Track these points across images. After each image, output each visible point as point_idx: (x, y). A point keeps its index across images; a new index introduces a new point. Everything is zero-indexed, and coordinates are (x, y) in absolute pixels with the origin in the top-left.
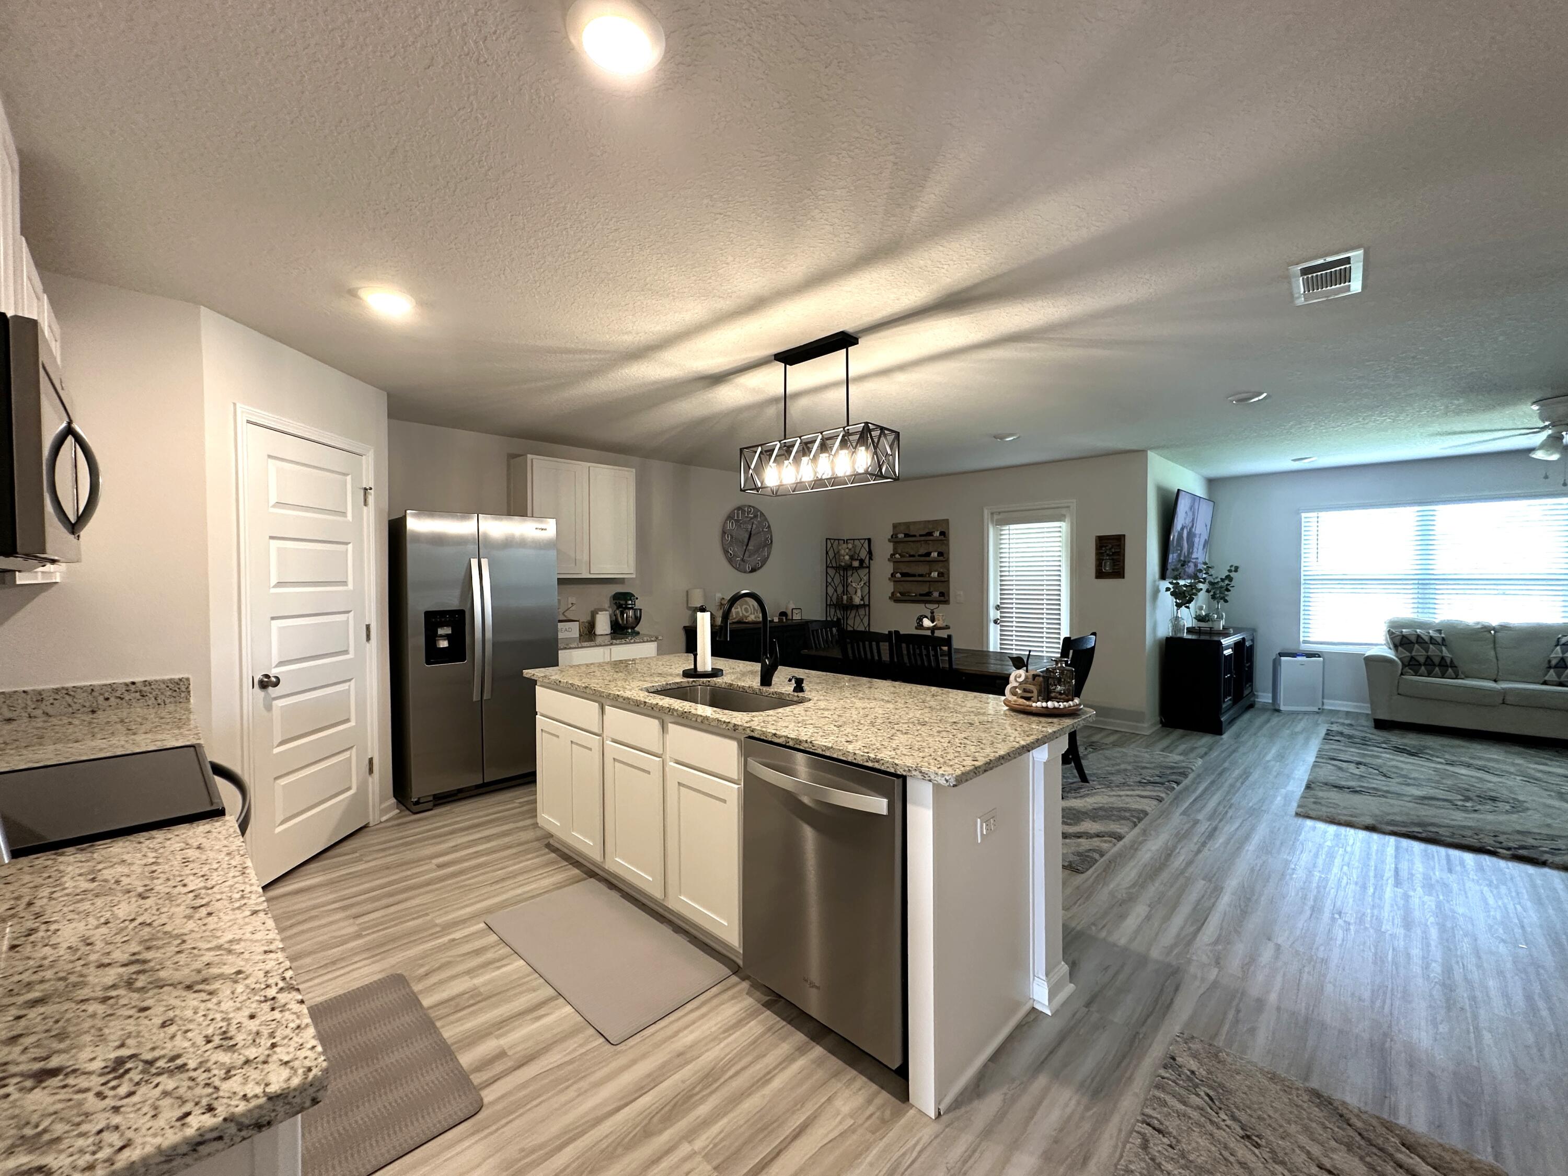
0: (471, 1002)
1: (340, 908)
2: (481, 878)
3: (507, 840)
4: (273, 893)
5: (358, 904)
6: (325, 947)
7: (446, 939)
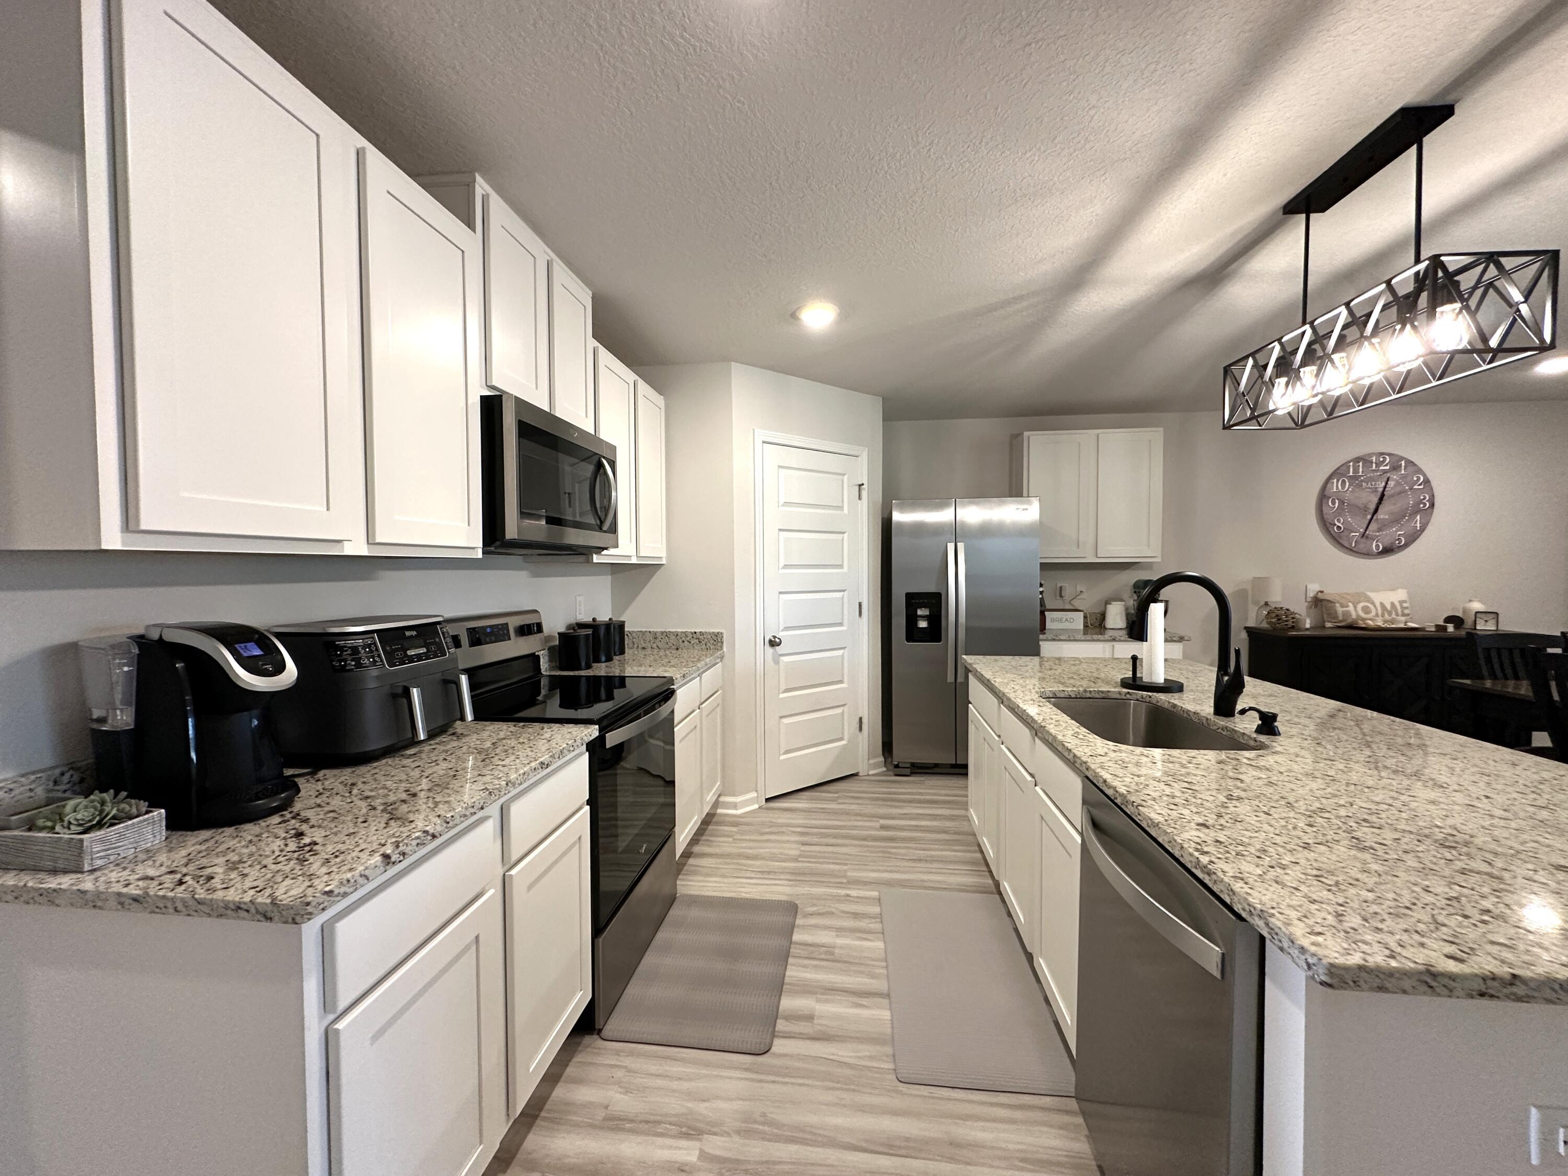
0: (823, 956)
1: (799, 832)
2: (903, 851)
3: (948, 824)
4: (771, 805)
5: (813, 834)
6: (773, 858)
7: (843, 892)
